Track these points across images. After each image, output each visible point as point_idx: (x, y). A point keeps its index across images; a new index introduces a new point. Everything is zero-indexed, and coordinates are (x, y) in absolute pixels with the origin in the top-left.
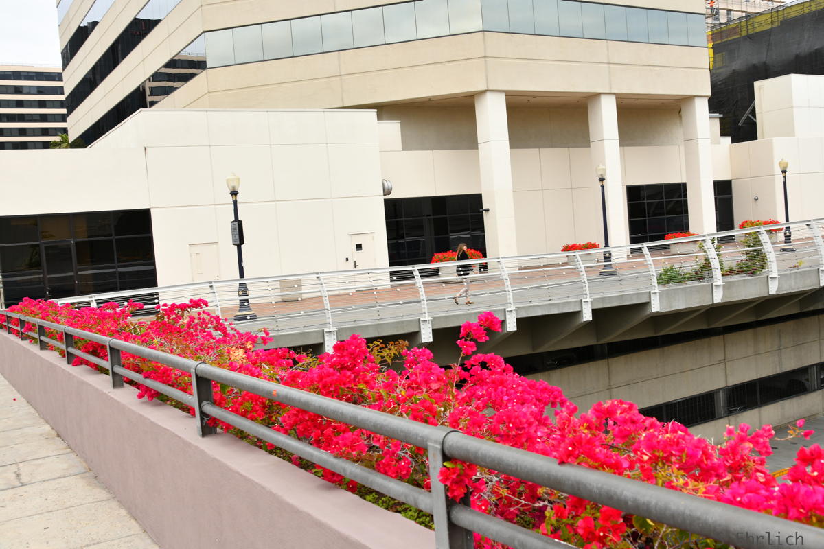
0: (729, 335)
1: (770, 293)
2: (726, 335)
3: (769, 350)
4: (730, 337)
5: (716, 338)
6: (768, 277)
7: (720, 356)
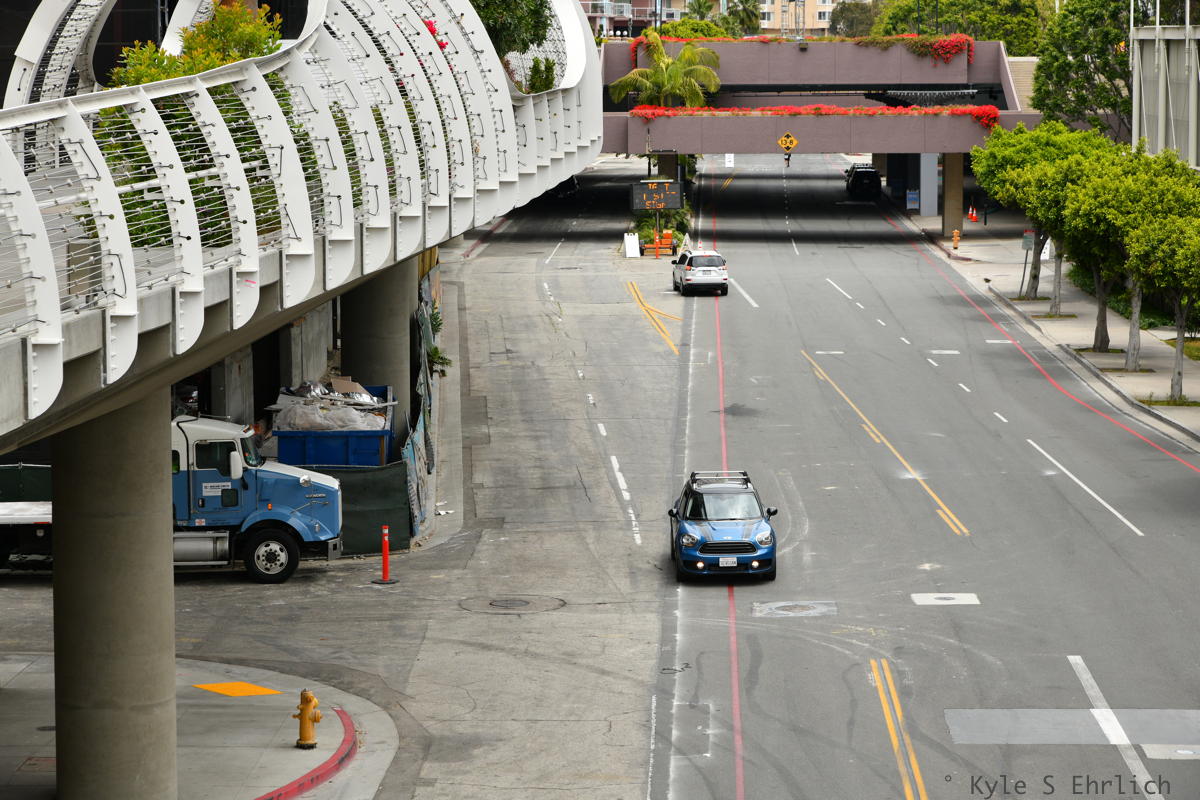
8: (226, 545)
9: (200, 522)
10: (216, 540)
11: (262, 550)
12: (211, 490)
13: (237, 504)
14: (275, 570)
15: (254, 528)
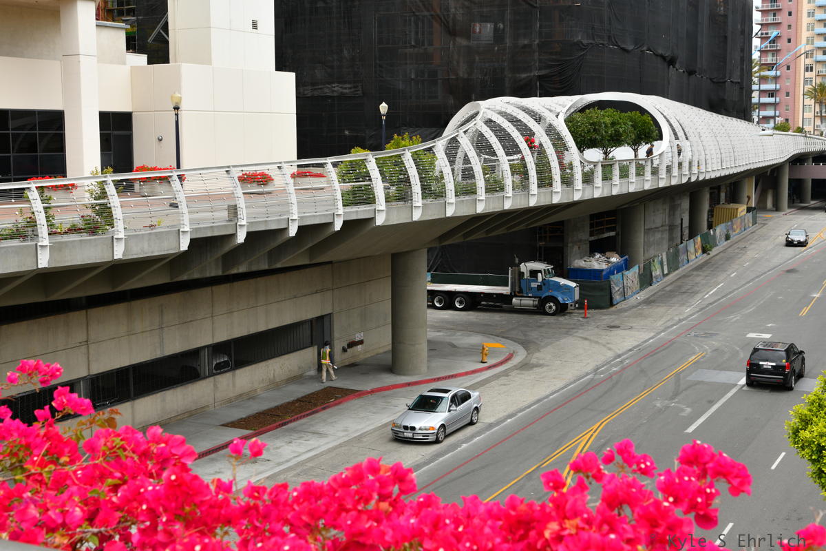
0: (94, 310)
1: (115, 258)
2: (89, 310)
3: (148, 329)
4: (95, 312)
5: (77, 313)
6: (113, 237)
7: (80, 336)
8: (537, 303)
9: (530, 295)
10: (534, 301)
11: (548, 305)
12: (534, 285)
13: (541, 290)
14: (552, 312)
15: (546, 298)
